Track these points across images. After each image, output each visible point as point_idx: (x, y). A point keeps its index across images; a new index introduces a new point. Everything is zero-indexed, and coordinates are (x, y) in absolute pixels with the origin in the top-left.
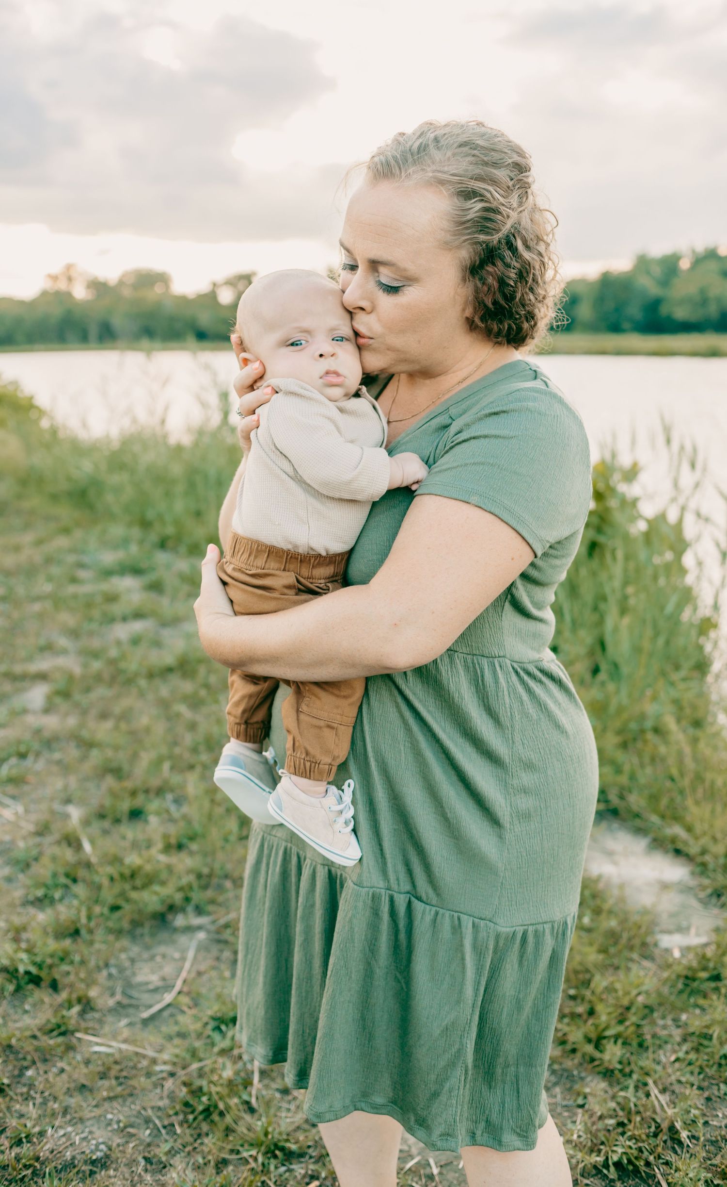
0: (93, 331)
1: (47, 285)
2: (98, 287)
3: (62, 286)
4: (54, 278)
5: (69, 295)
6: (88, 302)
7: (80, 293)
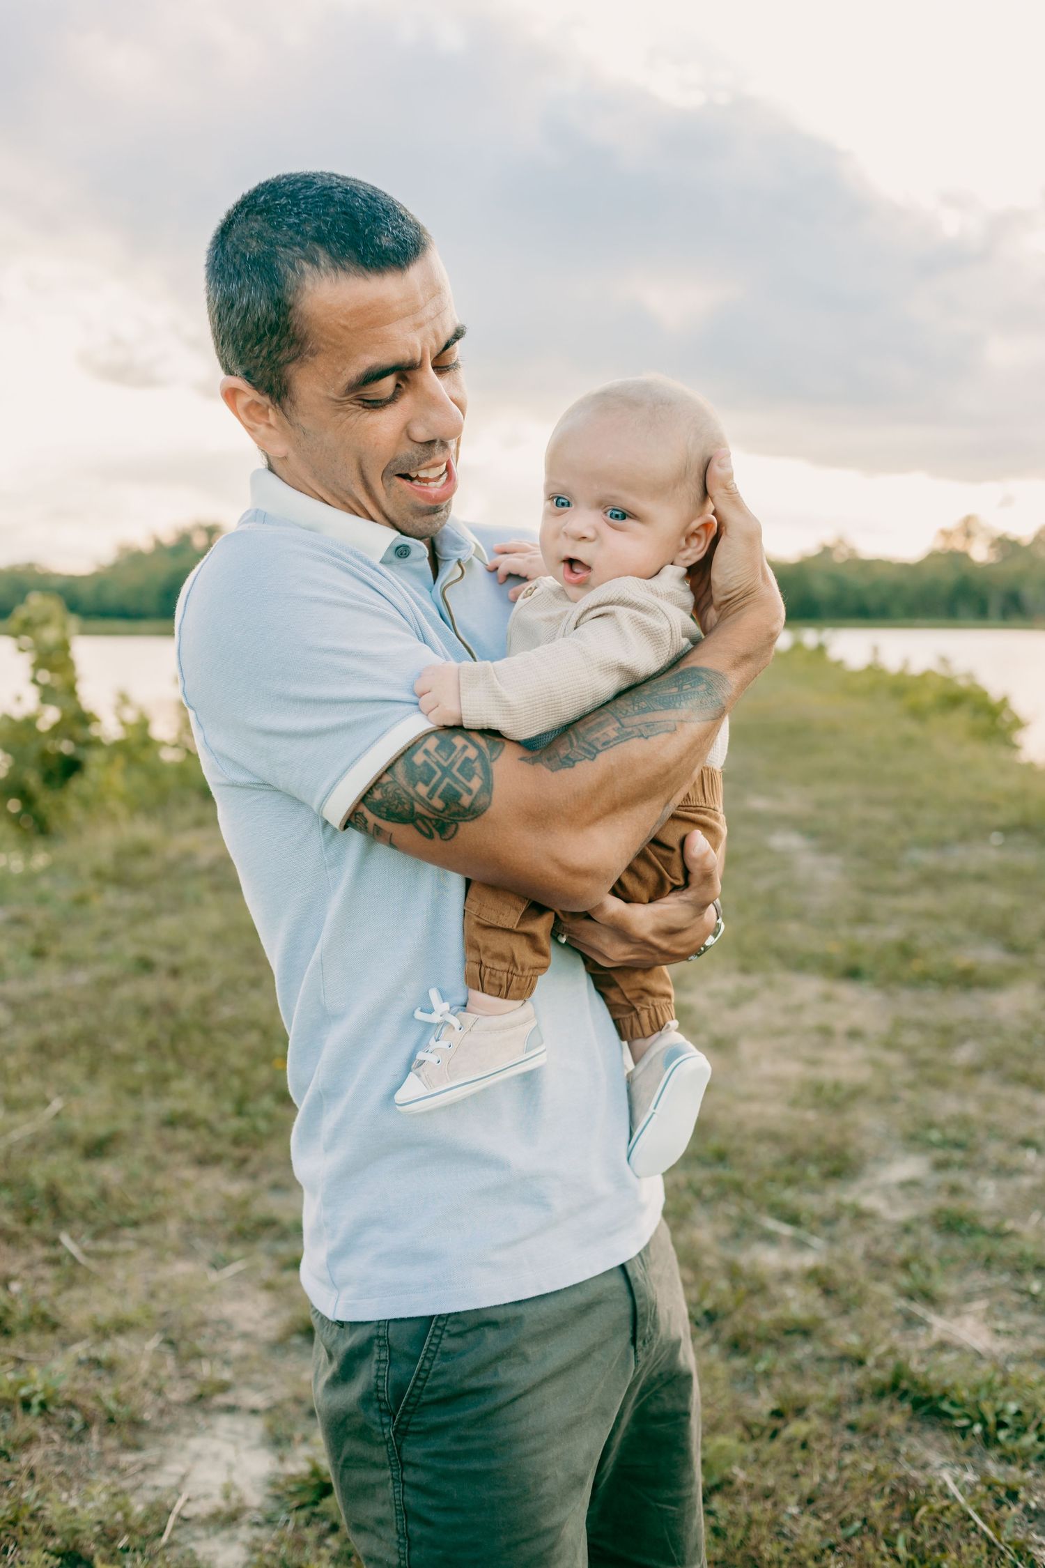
0: (995, 604)
1: (937, 544)
2: (1005, 545)
3: (958, 544)
4: (946, 534)
5: (964, 556)
6: (990, 565)
7: (980, 553)
